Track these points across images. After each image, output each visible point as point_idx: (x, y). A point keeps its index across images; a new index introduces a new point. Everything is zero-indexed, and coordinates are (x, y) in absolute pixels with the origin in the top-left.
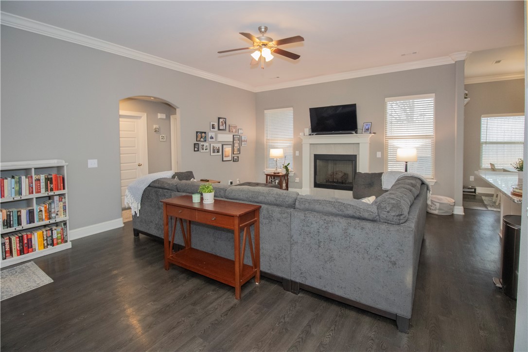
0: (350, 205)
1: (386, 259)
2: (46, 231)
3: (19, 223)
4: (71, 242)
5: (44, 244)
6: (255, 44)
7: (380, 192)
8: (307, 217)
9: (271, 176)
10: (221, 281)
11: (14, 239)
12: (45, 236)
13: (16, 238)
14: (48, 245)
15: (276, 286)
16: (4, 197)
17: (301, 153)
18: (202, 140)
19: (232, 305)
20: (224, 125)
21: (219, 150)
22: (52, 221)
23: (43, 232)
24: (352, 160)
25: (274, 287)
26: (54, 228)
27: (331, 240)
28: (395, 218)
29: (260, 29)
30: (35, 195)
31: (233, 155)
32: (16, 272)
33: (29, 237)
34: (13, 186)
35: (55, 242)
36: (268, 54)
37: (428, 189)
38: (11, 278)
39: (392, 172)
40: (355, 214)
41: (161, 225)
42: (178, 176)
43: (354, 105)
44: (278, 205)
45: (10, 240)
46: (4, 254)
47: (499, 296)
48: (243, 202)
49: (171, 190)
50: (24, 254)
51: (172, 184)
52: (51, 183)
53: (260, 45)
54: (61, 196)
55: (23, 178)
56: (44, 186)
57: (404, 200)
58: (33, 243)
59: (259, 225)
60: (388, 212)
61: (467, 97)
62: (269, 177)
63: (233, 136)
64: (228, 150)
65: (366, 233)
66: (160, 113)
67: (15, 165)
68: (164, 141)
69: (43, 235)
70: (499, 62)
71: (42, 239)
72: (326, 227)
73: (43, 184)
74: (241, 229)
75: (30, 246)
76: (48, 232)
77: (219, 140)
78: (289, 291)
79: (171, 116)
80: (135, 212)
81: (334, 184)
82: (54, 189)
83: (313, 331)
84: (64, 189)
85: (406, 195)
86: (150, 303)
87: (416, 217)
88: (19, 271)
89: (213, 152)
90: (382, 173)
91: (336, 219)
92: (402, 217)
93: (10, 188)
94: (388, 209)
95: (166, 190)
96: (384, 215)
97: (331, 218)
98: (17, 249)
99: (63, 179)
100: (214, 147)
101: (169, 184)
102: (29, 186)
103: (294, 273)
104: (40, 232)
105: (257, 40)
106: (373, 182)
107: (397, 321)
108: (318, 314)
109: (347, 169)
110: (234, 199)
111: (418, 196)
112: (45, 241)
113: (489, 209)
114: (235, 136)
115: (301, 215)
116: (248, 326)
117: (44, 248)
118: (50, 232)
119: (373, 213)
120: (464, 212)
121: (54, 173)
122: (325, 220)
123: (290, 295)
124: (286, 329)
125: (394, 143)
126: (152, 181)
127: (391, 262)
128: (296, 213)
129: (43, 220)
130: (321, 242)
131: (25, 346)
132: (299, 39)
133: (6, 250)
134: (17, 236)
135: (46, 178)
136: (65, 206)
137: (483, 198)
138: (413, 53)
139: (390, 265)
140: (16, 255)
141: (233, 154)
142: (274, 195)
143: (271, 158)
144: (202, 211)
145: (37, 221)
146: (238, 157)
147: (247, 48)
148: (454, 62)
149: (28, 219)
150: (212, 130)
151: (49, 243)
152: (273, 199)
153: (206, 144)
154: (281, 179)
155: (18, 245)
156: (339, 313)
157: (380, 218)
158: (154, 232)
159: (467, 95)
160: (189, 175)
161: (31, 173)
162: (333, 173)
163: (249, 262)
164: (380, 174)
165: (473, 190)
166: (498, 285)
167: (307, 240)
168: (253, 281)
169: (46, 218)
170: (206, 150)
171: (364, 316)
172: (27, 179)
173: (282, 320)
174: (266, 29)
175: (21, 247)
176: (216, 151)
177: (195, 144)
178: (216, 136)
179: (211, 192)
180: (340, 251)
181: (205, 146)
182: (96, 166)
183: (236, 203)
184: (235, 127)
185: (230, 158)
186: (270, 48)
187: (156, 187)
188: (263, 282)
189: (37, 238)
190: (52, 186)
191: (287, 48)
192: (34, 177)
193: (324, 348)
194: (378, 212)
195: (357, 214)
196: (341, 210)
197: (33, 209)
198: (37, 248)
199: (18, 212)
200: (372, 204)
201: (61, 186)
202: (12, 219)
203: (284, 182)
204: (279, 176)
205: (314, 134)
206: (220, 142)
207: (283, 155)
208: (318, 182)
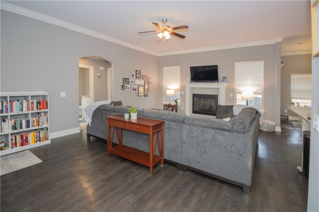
0: (216, 122)
1: (236, 152)
2: (36, 133)
3: (21, 128)
4: (50, 140)
5: (35, 140)
6: (160, 29)
7: (232, 116)
8: (191, 128)
9: (166, 105)
10: (141, 164)
11: (18, 137)
12: (36, 136)
13: (19, 136)
14: (37, 141)
15: (173, 167)
16: (13, 112)
17: (185, 93)
18: (126, 83)
19: (147, 177)
20: (139, 75)
21: (136, 89)
22: (40, 127)
23: (35, 133)
24: (215, 98)
25: (172, 168)
26: (41, 131)
27: (205, 141)
28: (242, 129)
29: (163, 20)
30: (30, 112)
31: (145, 93)
32: (20, 156)
33: (27, 136)
34: (18, 106)
35: (41, 140)
36: (167, 35)
37: (260, 115)
38: (17, 159)
39: (239, 105)
40: (219, 127)
41: (104, 132)
42: (113, 103)
43: (217, 66)
44: (174, 121)
45: (16, 137)
46: (12, 145)
47: (301, 177)
48: (154, 119)
49: (111, 111)
50: (23, 146)
51: (111, 108)
52: (40, 105)
53: (163, 29)
54: (46, 113)
55: (24, 101)
56: (36, 107)
57: (247, 120)
58: (29, 139)
59: (163, 132)
60: (238, 126)
61: (282, 63)
62: (165, 106)
63: (145, 81)
64: (141, 89)
65: (226, 138)
66: (101, 66)
67: (19, 94)
68: (103, 83)
69: (35, 135)
70: (301, 43)
71: (34, 138)
72: (202, 134)
73: (35, 105)
74: (154, 134)
75: (27, 141)
76: (37, 133)
77: (136, 83)
78: (181, 170)
79: (108, 69)
80: (88, 124)
81: (205, 112)
82: (41, 108)
83: (196, 192)
84: (47, 108)
85: (247, 117)
86: (101, 174)
87: (253, 130)
88: (21, 155)
90: (233, 106)
91: (208, 129)
92: (245, 129)
93: (16, 107)
94: (238, 124)
95: (107, 111)
96: (235, 128)
97: (205, 129)
98: (20, 143)
99: (47, 103)
100: (133, 88)
101: (109, 108)
102: (27, 106)
103: (183, 160)
104: (33, 133)
105: (161, 27)
106: (228, 110)
107: (243, 187)
108: (197, 183)
109: (212, 103)
110: (148, 117)
111: (254, 119)
112: (36, 139)
113: (296, 129)
115: (188, 127)
116: (158, 188)
117: (35, 143)
118: (39, 133)
119: (229, 126)
120: (281, 130)
121: (41, 99)
122: (202, 130)
123: (181, 172)
124: (180, 191)
125: (240, 89)
126: (99, 106)
127: (240, 154)
128: (185, 126)
129: (34, 126)
130: (199, 142)
131: (31, 196)
132: (186, 27)
133: (13, 143)
134: (19, 135)
135: (37, 102)
136: (47, 119)
137: (293, 122)
138: (251, 37)
139: (239, 156)
140: (19, 146)
142: (172, 116)
143: (166, 95)
144: (130, 123)
145: (32, 127)
146: (147, 94)
147: (155, 31)
148: (275, 43)
149: (26, 126)
150: (132, 77)
151: (38, 140)
152: (171, 118)
153: (128, 86)
154: (173, 108)
155: (20, 140)
156: (210, 183)
157: (233, 129)
158: (100, 135)
159: (282, 62)
160: (120, 103)
161: (29, 98)
162: (204, 105)
163: (157, 153)
164: (232, 106)
165: (287, 118)
166: (300, 170)
167: (192, 141)
168: (159, 164)
169: (36, 125)
170: (129, 89)
171: (224, 185)
172: (26, 102)
173: (178, 186)
174: (166, 20)
175: (22, 142)
176: (134, 90)
177: (122, 85)
178: (135, 81)
179: (135, 112)
180: (210, 148)
181: (128, 87)
182: (65, 96)
183: (150, 119)
184: (146, 76)
185: (142, 95)
186: (169, 31)
187: (101, 109)
188: (165, 165)
189: (31, 137)
190: (40, 106)
191: (178, 32)
192: (30, 101)
193: (202, 201)
194: (232, 126)
195: (220, 127)
196: (211, 125)
197: (29, 120)
198: (31, 143)
199: (20, 121)
200: (229, 122)
201: (45, 107)
202: (17, 125)
203: (175, 110)
204: (172, 106)
205: (193, 82)
206: (137, 85)
207: (174, 94)
208: (195, 110)
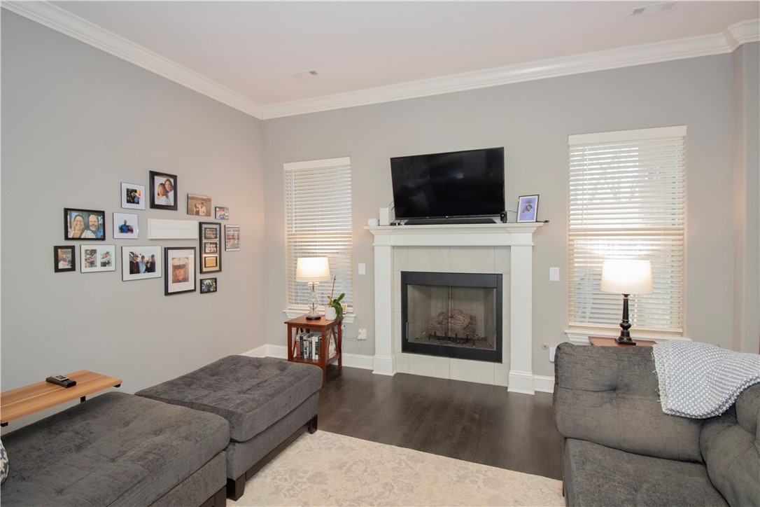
9: (300, 327)
17: (371, 270)
18: (88, 234)
20: (171, 194)
21: (153, 264)
24: (490, 285)
31: (200, 277)
43: (499, 152)
62: (294, 330)
63: (201, 224)
77: (155, 234)
81: (450, 344)
89: (132, 272)
100: (133, 256)
114: (204, 226)
125: (589, 247)
141: (201, 272)
143: (298, 280)
146: (215, 280)
148: (732, 50)
150: (125, 205)
153: (102, 248)
154: (324, 335)
162: (444, 317)
170: (104, 264)
176: (143, 268)
177: (58, 249)
178: (143, 223)
181: (98, 256)
184: (205, 201)
203: (332, 341)
204: (320, 328)
205: (403, 222)
206: (155, 241)
207: (328, 274)
208: (411, 340)
